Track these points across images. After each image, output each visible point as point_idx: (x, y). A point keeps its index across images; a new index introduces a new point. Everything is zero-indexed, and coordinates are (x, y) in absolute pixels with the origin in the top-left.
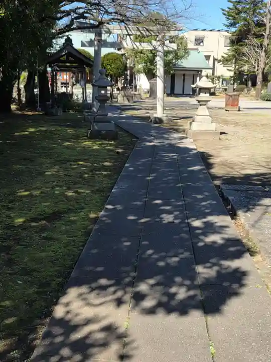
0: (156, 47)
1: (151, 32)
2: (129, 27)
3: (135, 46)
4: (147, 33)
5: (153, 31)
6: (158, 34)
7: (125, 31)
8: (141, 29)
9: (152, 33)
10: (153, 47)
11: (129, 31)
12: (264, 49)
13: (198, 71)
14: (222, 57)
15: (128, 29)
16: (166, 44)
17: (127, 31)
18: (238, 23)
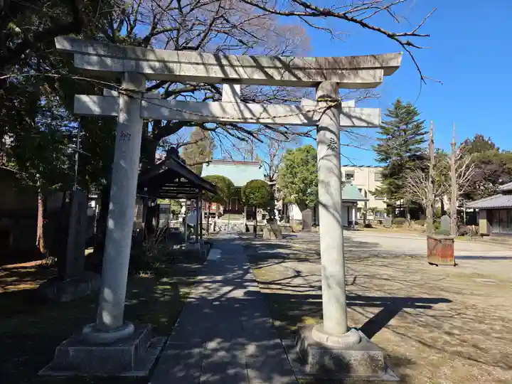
0: (316, 118)
1: (297, 72)
2: (226, 58)
3: (248, 115)
4: (287, 76)
5: (302, 69)
6: (319, 79)
7: (217, 68)
8: (265, 62)
9: (300, 74)
10: (306, 116)
11: (228, 69)
12: (431, 179)
13: (354, 203)
14: (376, 189)
15: (224, 62)
16: (345, 110)
17: (222, 66)
18: (390, 158)
